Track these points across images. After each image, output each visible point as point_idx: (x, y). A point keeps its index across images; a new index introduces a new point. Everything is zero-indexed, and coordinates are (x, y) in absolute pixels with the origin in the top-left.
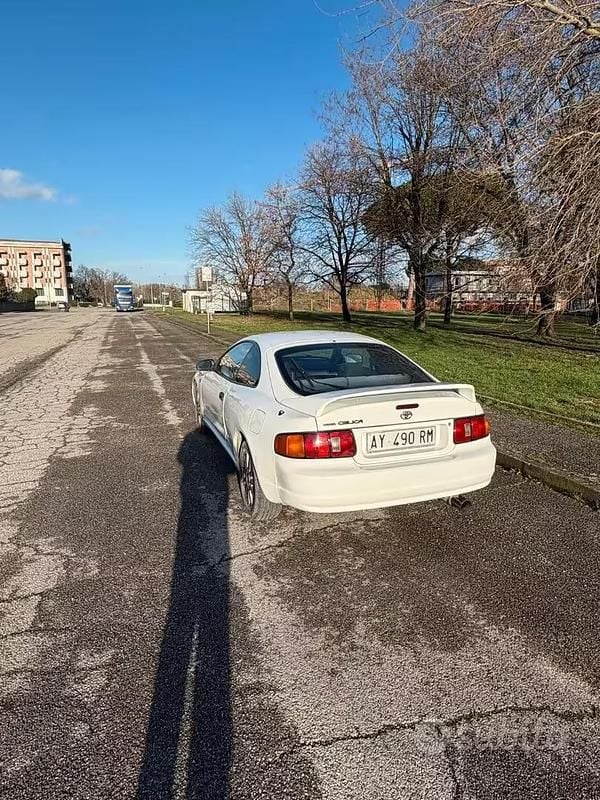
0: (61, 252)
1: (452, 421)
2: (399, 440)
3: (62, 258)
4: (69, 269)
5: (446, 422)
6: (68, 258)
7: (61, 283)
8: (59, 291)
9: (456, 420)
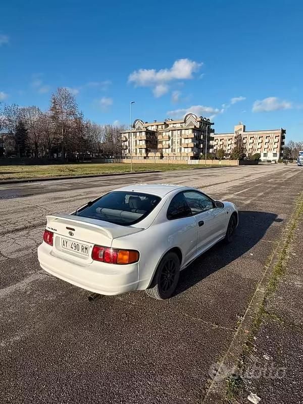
0: (280, 135)
1: (93, 246)
2: (73, 246)
3: (280, 138)
4: (282, 143)
5: (90, 245)
6: (283, 137)
7: (277, 151)
8: (275, 155)
9: (95, 245)
